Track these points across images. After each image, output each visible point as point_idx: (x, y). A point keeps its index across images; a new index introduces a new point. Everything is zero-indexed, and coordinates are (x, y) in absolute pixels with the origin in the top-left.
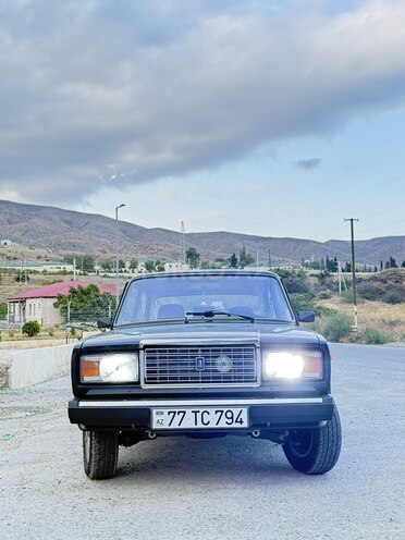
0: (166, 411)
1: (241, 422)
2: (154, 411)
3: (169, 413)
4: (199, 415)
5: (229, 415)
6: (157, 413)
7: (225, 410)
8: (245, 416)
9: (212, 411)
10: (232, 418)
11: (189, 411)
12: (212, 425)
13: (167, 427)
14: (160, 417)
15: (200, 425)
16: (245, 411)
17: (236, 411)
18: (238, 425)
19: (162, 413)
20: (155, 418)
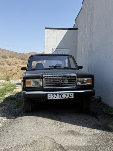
0: (51, 95)
1: (72, 97)
2: (48, 95)
3: (52, 95)
4: (61, 95)
5: (69, 95)
6: (49, 95)
7: (68, 94)
8: (73, 95)
9: (64, 94)
10: (69, 96)
11: (58, 94)
12: (64, 98)
13: (52, 99)
14: (50, 96)
15: (61, 98)
16: (73, 94)
17: (70, 94)
18: (71, 98)
19: (50, 95)
20: (49, 96)
